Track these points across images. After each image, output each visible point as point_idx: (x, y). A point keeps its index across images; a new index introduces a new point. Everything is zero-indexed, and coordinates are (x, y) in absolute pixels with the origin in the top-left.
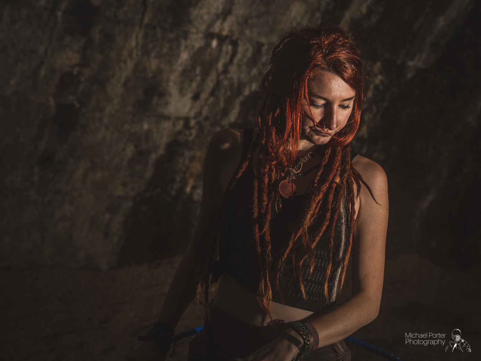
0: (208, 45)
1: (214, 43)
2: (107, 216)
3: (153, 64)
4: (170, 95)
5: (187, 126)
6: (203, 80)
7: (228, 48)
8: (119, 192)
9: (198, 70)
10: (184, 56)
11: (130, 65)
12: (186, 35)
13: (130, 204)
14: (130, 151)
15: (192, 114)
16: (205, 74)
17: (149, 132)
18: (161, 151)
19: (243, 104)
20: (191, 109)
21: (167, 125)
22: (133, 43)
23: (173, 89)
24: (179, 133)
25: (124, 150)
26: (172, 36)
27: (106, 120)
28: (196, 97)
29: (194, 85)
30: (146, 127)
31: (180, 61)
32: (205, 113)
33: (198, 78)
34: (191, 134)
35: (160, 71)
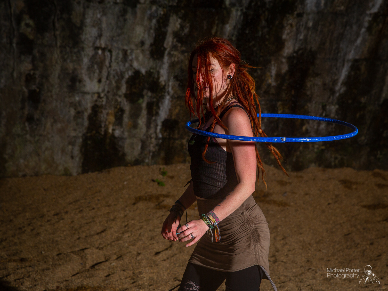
0: (97, 53)
1: (100, 52)
2: (70, 147)
4: (85, 81)
5: (99, 97)
6: (100, 72)
7: (107, 54)
8: (73, 134)
9: (96, 67)
10: (86, 60)
11: (58, 67)
12: (83, 49)
13: (81, 140)
14: (73, 112)
15: (100, 90)
16: (101, 69)
17: (80, 102)
18: (89, 111)
19: (127, 82)
20: (99, 87)
21: (88, 97)
22: (56, 56)
23: (86, 78)
24: (96, 101)
25: (69, 111)
26: (76, 50)
27: (54, 97)
28: (100, 81)
29: (96, 75)
30: (77, 99)
31: (84, 63)
32: (106, 89)
33: (97, 71)
34: (103, 101)
35: (75, 69)
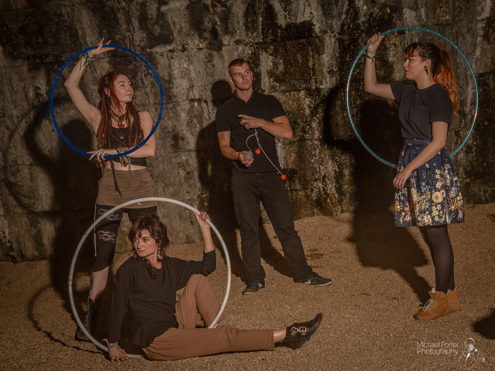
0: (193, 106)
1: (196, 104)
3: (170, 124)
7: (204, 105)
9: (195, 120)
10: (183, 115)
12: (178, 103)
14: (182, 173)
17: (187, 161)
25: (178, 173)
30: (184, 158)
31: (183, 118)
33: (198, 125)
35: (174, 127)
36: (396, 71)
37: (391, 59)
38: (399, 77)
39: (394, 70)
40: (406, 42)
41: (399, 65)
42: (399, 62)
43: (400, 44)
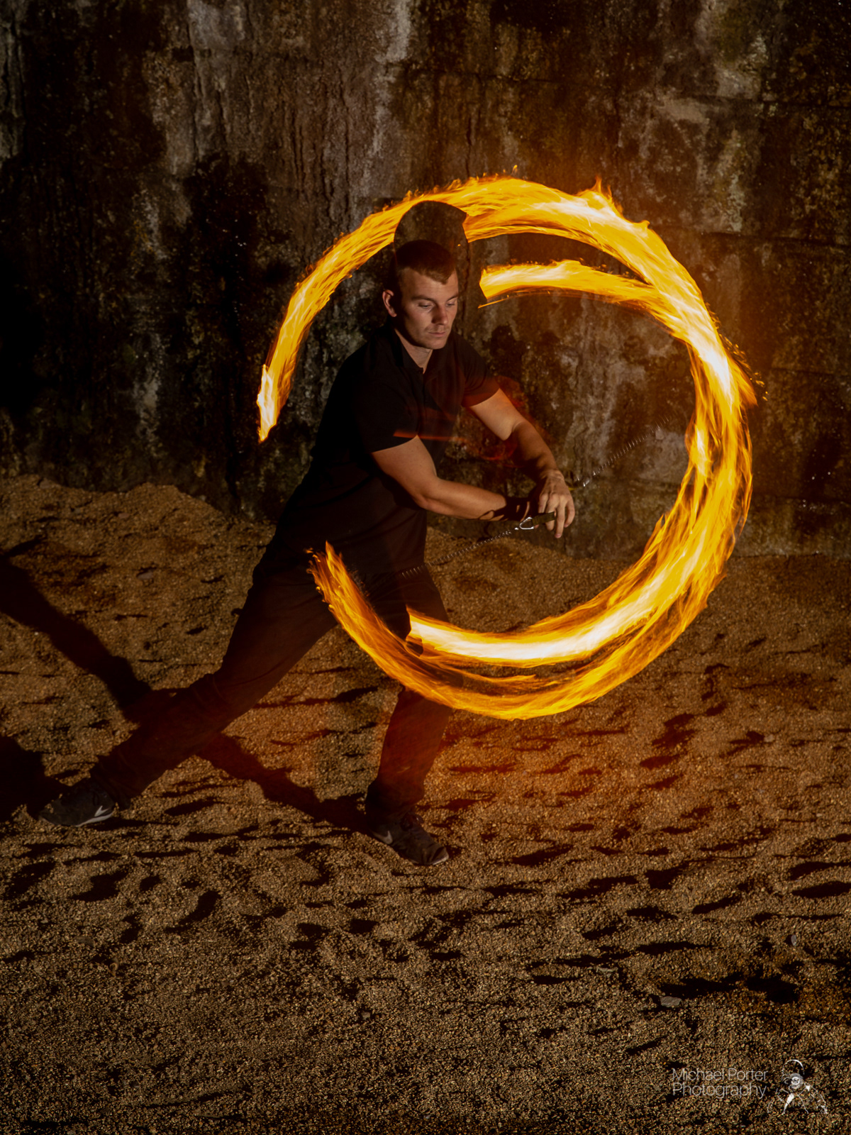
36: (170, 149)
37: (157, 117)
38: (179, 166)
39: (166, 147)
40: (196, 82)
41: (178, 136)
42: (178, 130)
43: (182, 85)
